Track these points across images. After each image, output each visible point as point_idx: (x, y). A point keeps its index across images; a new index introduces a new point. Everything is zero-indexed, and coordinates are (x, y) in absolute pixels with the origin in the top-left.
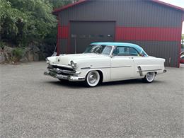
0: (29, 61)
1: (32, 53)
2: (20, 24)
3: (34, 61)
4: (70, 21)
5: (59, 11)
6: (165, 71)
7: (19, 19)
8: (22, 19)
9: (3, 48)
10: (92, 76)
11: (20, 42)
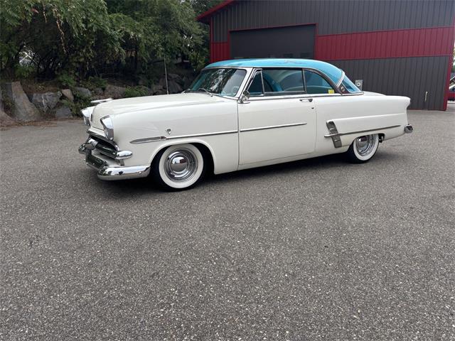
2: (129, 43)
4: (231, 32)
6: (409, 128)
7: (126, 33)
8: (132, 34)
9: (104, 89)
10: (182, 158)
11: (140, 77)
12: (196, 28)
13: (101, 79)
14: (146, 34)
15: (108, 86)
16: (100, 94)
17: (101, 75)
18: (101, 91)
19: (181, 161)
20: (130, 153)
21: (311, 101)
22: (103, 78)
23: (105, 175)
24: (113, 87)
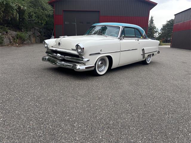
0: (32, 43)
1: (34, 36)
2: (21, 11)
3: (36, 43)
4: (64, 11)
5: (54, 2)
6: (159, 52)
7: (19, 6)
8: (22, 7)
9: (7, 32)
10: (101, 62)
11: (23, 28)
12: (49, 7)
13: (5, 27)
14: (28, 7)
15: (9, 31)
16: (5, 35)
17: (6, 25)
18: (5, 33)
19: (101, 63)
20: (89, 59)
21: (138, 40)
22: (6, 27)
23: (77, 69)
24: (11, 32)
